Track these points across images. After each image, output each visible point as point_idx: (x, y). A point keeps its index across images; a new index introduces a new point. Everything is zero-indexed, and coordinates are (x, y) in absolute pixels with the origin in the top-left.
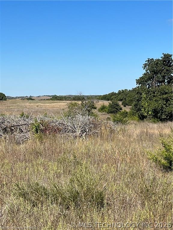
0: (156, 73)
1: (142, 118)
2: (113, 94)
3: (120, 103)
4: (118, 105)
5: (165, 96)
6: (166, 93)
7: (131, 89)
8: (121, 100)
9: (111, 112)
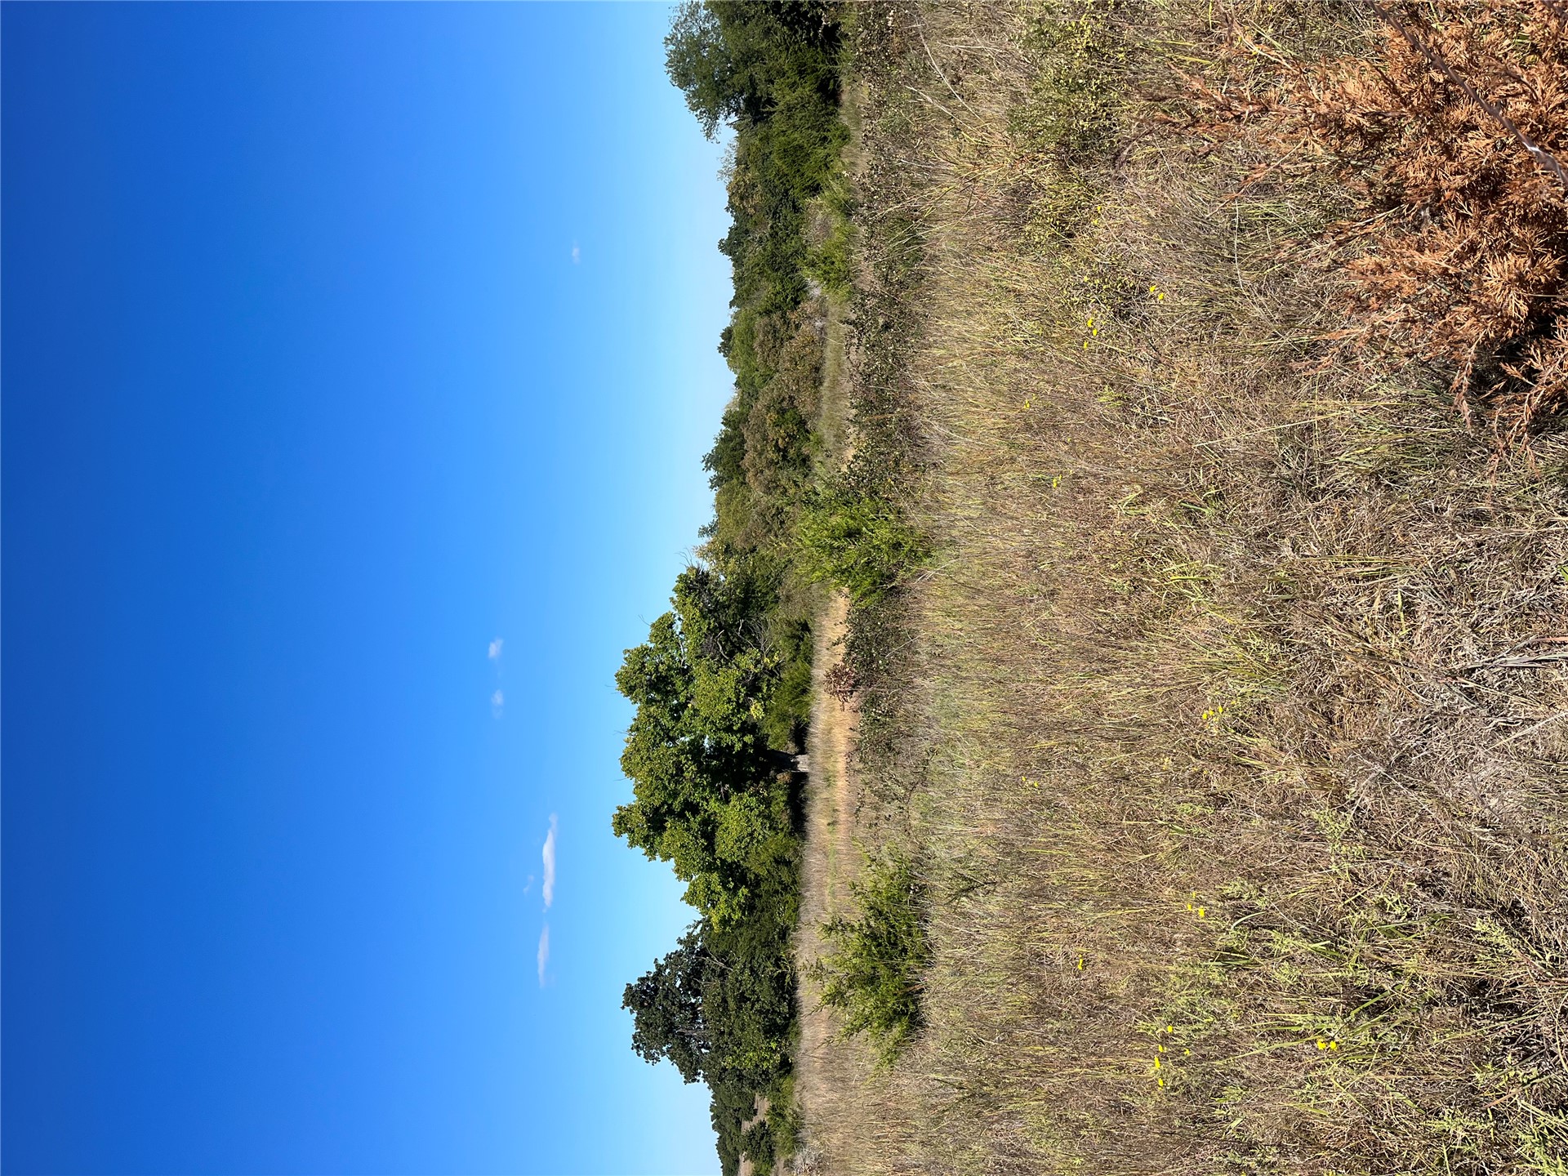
0: (670, 1028)
1: (786, 1067)
2: (721, 1147)
3: (747, 1126)
4: (752, 1134)
5: (732, 1004)
6: (724, 1000)
9: (771, 1152)
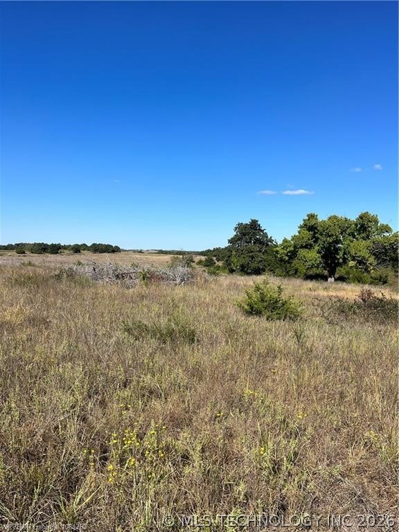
0: (244, 235)
1: (232, 271)
7: (224, 247)
8: (215, 256)
